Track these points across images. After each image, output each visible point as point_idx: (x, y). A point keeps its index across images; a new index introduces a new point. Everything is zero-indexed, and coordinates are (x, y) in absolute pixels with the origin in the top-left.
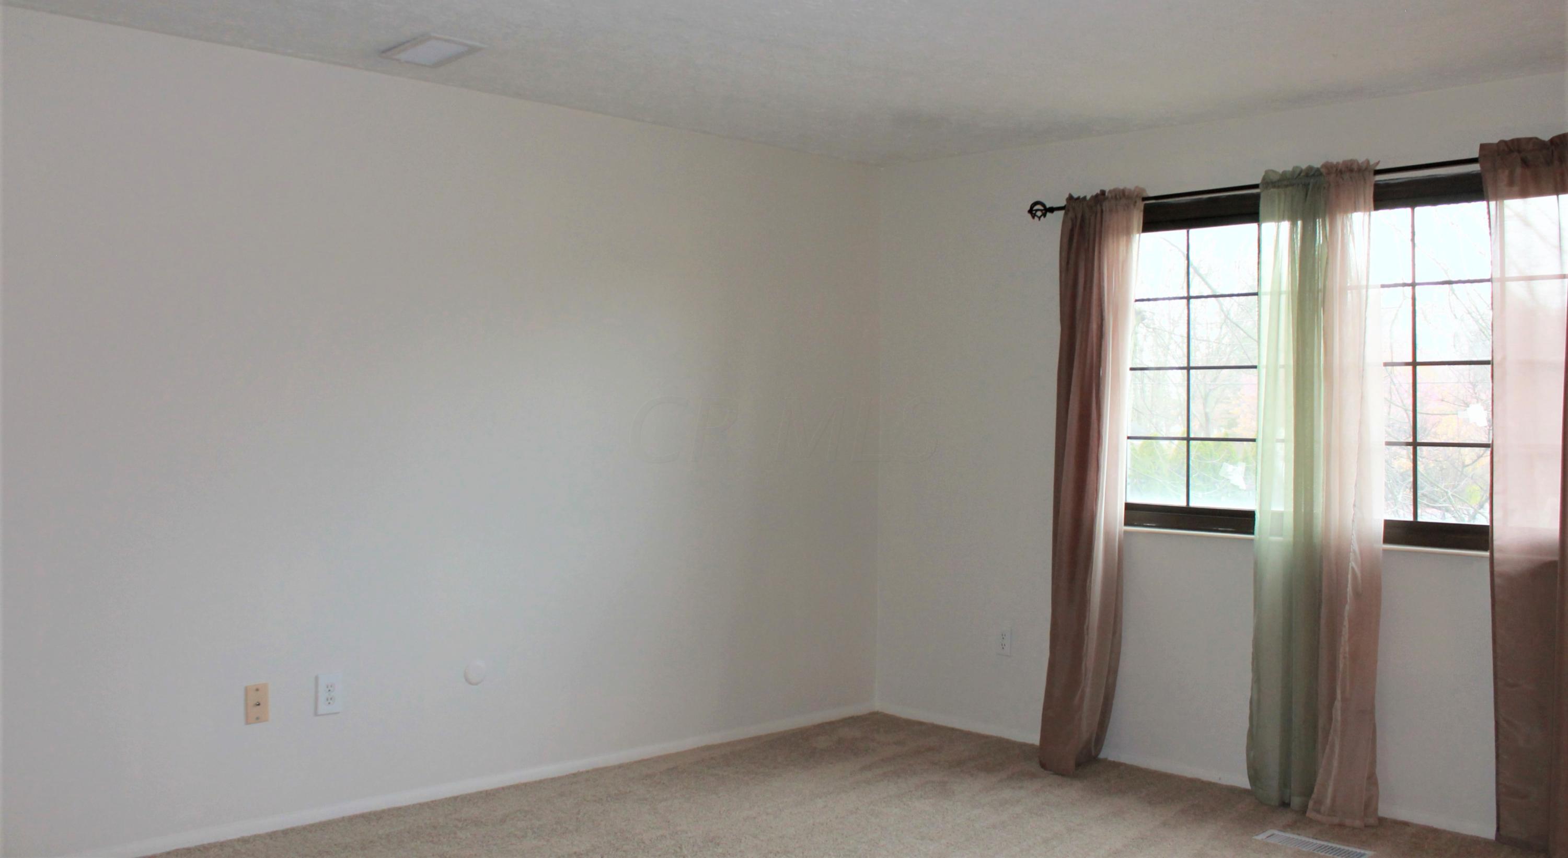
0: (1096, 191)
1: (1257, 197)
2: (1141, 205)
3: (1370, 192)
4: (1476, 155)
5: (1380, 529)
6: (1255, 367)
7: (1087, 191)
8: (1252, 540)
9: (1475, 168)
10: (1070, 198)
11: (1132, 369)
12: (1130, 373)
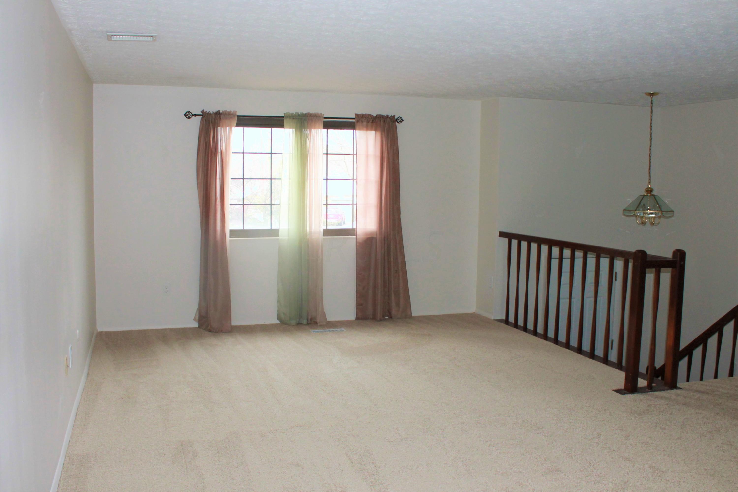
0: (216, 110)
1: (283, 121)
2: (236, 118)
3: (322, 125)
4: (354, 117)
5: (322, 231)
6: (280, 179)
7: (211, 109)
8: (278, 239)
9: (354, 120)
10: (203, 112)
11: (231, 179)
12: (230, 180)
